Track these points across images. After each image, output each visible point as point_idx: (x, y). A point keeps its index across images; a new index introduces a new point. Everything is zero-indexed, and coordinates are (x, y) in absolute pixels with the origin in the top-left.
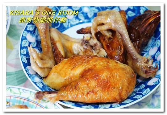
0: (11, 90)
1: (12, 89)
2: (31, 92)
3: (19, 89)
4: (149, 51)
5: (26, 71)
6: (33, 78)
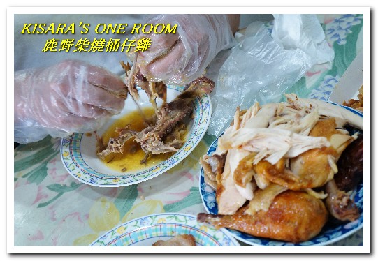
3: (185, 216)
5: (201, 187)
6: (206, 197)
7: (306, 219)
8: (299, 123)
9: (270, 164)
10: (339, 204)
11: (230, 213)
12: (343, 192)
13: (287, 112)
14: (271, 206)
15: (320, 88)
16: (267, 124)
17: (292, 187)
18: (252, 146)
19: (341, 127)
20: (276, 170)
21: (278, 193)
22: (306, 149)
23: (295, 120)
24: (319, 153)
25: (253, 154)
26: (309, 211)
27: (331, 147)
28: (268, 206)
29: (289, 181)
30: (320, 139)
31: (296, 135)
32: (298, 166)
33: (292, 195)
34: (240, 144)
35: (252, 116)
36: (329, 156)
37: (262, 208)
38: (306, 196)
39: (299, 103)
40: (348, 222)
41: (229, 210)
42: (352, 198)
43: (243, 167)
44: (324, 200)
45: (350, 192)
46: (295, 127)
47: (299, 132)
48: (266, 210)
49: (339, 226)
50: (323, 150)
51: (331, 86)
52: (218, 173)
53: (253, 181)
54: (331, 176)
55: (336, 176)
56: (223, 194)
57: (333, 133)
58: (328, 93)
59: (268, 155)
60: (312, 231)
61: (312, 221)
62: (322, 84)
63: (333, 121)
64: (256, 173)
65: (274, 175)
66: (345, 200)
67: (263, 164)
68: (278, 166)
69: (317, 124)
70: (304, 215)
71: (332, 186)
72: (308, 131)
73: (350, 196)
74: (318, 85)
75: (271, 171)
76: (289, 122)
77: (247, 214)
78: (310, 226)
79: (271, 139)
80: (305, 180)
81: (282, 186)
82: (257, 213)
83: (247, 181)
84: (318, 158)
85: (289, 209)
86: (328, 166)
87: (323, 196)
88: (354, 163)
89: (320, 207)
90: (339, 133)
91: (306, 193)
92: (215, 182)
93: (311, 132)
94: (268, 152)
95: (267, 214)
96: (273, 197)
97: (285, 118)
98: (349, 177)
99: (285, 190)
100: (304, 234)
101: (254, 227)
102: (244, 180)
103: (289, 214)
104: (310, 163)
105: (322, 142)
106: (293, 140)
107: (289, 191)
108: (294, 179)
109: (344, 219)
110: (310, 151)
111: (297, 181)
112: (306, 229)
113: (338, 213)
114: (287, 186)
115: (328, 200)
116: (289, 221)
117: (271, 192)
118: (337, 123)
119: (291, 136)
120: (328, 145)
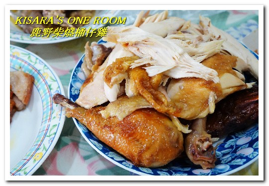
0: (29, 57)
1: (31, 56)
2: (45, 65)
3: (37, 59)
4: (240, 138)
5: (75, 71)
6: (75, 81)
7: (157, 146)
8: (196, 46)
9: (147, 74)
10: (198, 146)
11: (87, 107)
12: (209, 136)
13: (191, 31)
14: (128, 116)
15: (239, 28)
16: (165, 34)
17: (158, 107)
18: (138, 49)
19: (240, 71)
20: (150, 83)
21: (141, 107)
22: (191, 75)
23: (194, 41)
24: (203, 85)
25: (135, 57)
26: (164, 139)
27: (219, 84)
28: (124, 116)
29: (157, 100)
30: (210, 70)
31: (187, 56)
32: (175, 88)
33: (155, 115)
34: (126, 41)
35: (156, 21)
36: (212, 93)
37: (117, 115)
38: (168, 123)
39: (209, 29)
40: (200, 167)
41: (87, 104)
42: (214, 146)
43: (118, 65)
44: (185, 136)
45: (216, 139)
46: (191, 48)
47: (192, 55)
48: (120, 118)
49: (188, 167)
50: (209, 84)
51: (250, 31)
52: (96, 63)
53: (123, 84)
54: (204, 114)
55: (209, 116)
56: (89, 85)
57: (228, 71)
58: (244, 36)
59: (149, 65)
60: (157, 160)
61: (162, 150)
62: (243, 26)
63: (235, 60)
64: (129, 78)
65: (146, 88)
66: (206, 144)
67: (140, 72)
68: (154, 80)
69: (216, 55)
70: (156, 141)
71: (200, 125)
72: (202, 58)
73: (214, 143)
74: (239, 25)
75: (145, 82)
76: (188, 41)
77: (100, 115)
78: (157, 155)
79: (159, 50)
80: (174, 106)
81: (148, 101)
82: (110, 117)
83: (116, 81)
84: (199, 90)
85: (145, 128)
86: (206, 102)
87: (186, 130)
88: (236, 111)
89: (178, 141)
90: (235, 74)
91: (171, 120)
92: (90, 71)
93: (205, 60)
94: (151, 62)
95: (119, 124)
96: (133, 110)
97: (186, 35)
98: (223, 124)
99: (150, 107)
100: (148, 159)
101: (101, 131)
102: (113, 79)
103: (141, 133)
104: (189, 92)
105: (210, 74)
106: (182, 60)
107: (153, 110)
108: (163, 100)
109: (196, 163)
110: (195, 79)
111: (166, 103)
112: (152, 156)
113: (193, 154)
114: (152, 104)
115: (189, 137)
116: (138, 141)
117: (134, 103)
118: (238, 63)
119: (181, 55)
120: (216, 80)
